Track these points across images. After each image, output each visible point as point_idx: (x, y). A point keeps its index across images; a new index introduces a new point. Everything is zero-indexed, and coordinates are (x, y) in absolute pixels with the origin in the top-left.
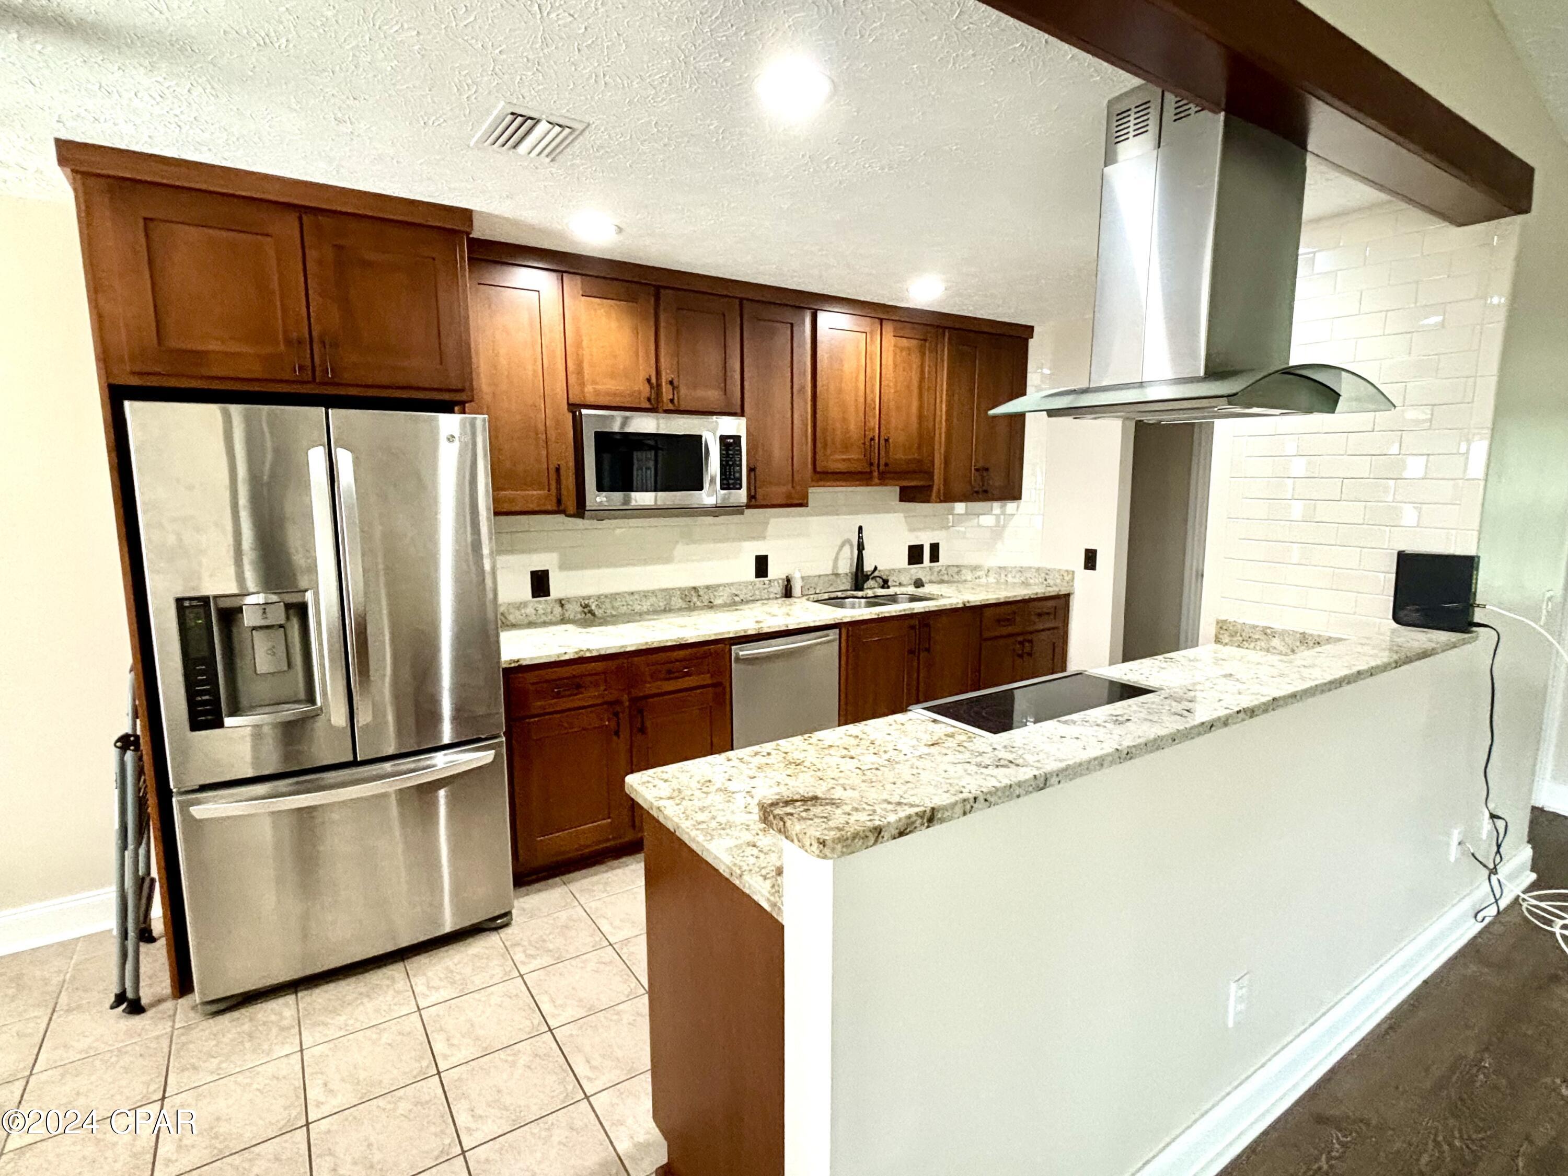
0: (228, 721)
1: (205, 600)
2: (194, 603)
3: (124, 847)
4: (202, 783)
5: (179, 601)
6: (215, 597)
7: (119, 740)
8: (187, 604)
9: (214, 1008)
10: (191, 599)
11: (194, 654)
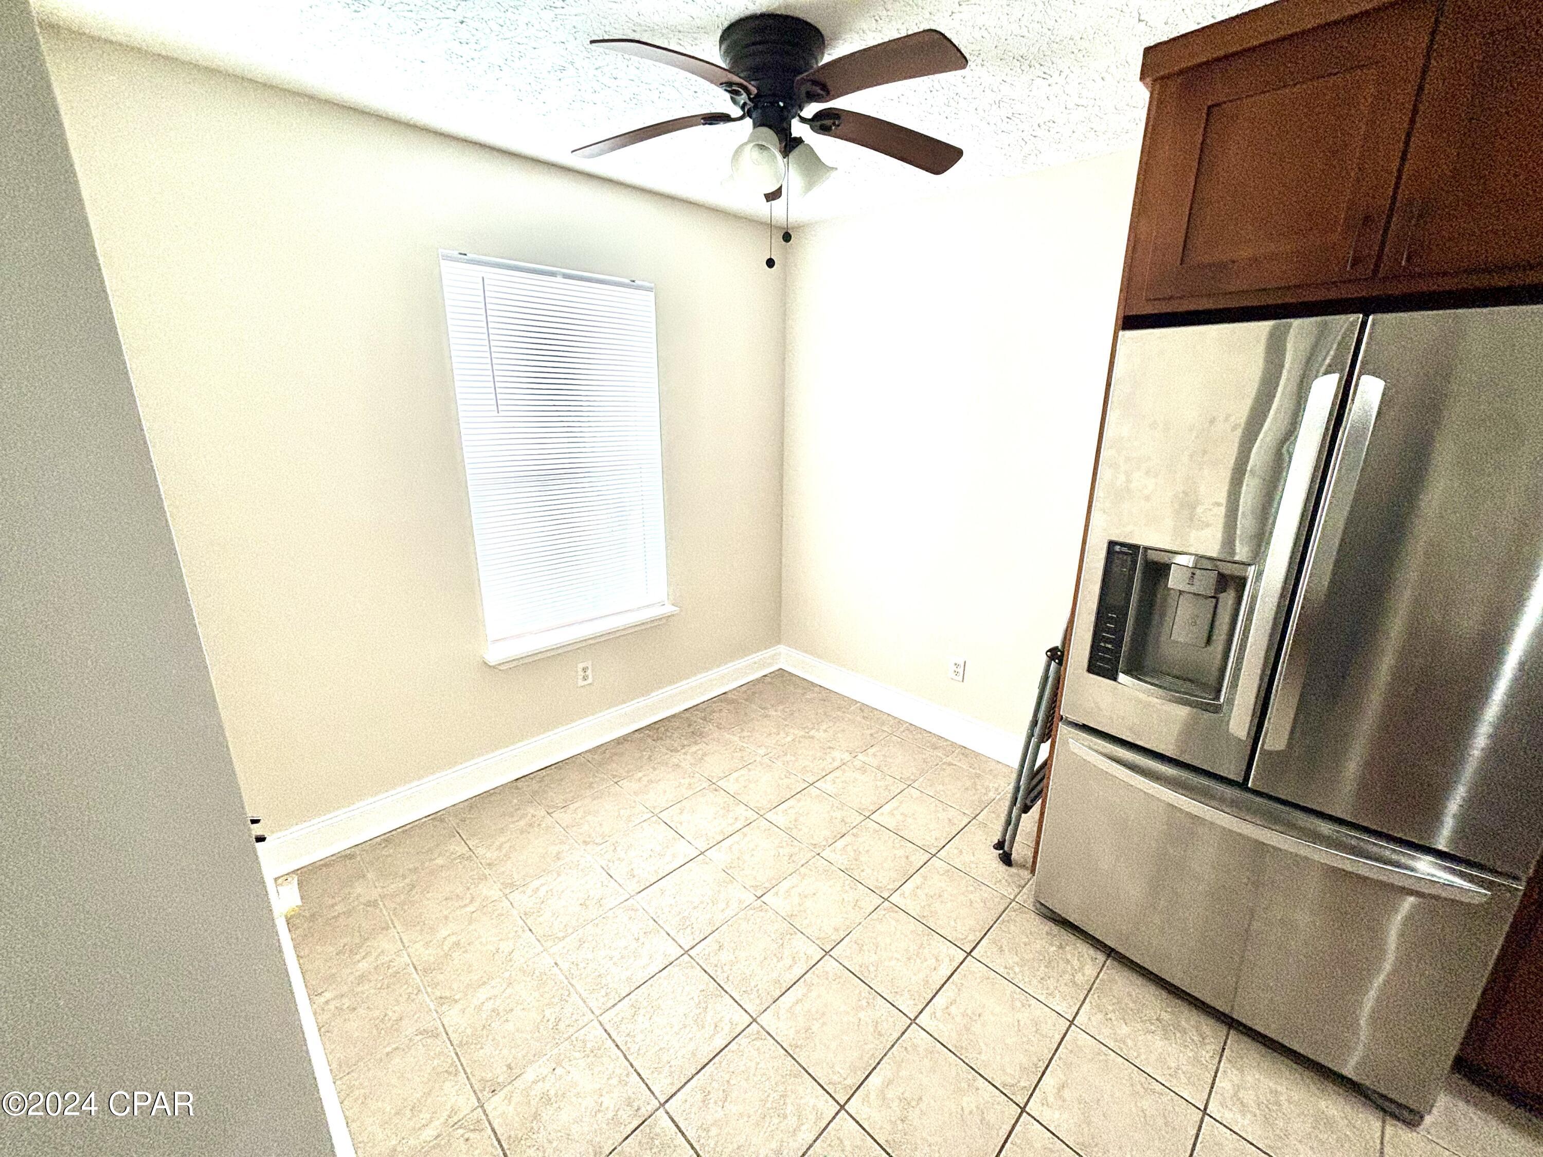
0: (1122, 677)
1: (1135, 548)
2: (1125, 550)
3: (1030, 736)
4: (1085, 723)
5: (1112, 544)
6: (1146, 549)
7: (1050, 650)
8: (1117, 548)
9: (1043, 910)
10: (1122, 545)
11: (1110, 600)
